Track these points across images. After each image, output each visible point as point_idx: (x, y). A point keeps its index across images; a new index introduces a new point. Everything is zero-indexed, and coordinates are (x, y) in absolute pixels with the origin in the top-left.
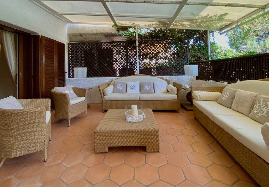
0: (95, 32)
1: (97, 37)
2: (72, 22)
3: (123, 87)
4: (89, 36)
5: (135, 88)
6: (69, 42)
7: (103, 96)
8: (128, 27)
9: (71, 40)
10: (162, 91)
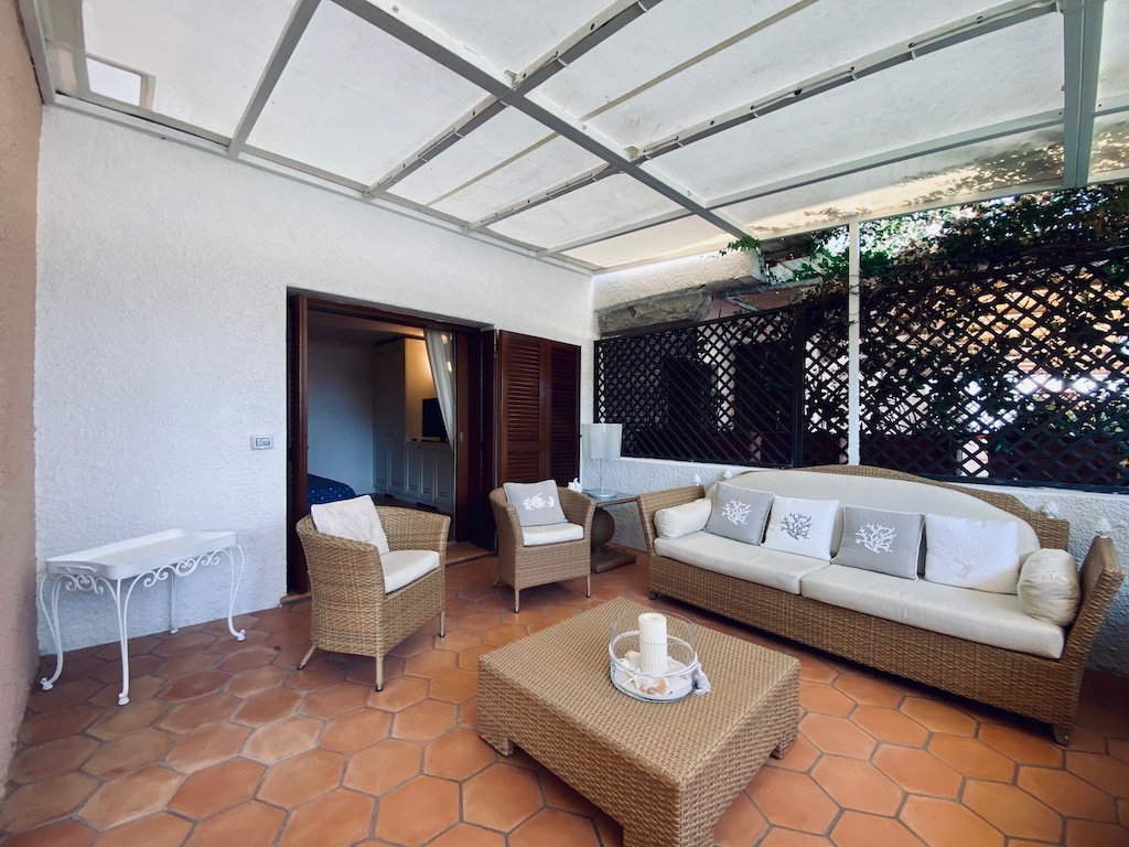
0: (673, 289)
1: (679, 305)
2: (602, 270)
3: (749, 518)
4: (654, 306)
5: (805, 529)
6: (597, 338)
7: (651, 537)
8: (814, 233)
9: (605, 331)
10: (971, 581)
